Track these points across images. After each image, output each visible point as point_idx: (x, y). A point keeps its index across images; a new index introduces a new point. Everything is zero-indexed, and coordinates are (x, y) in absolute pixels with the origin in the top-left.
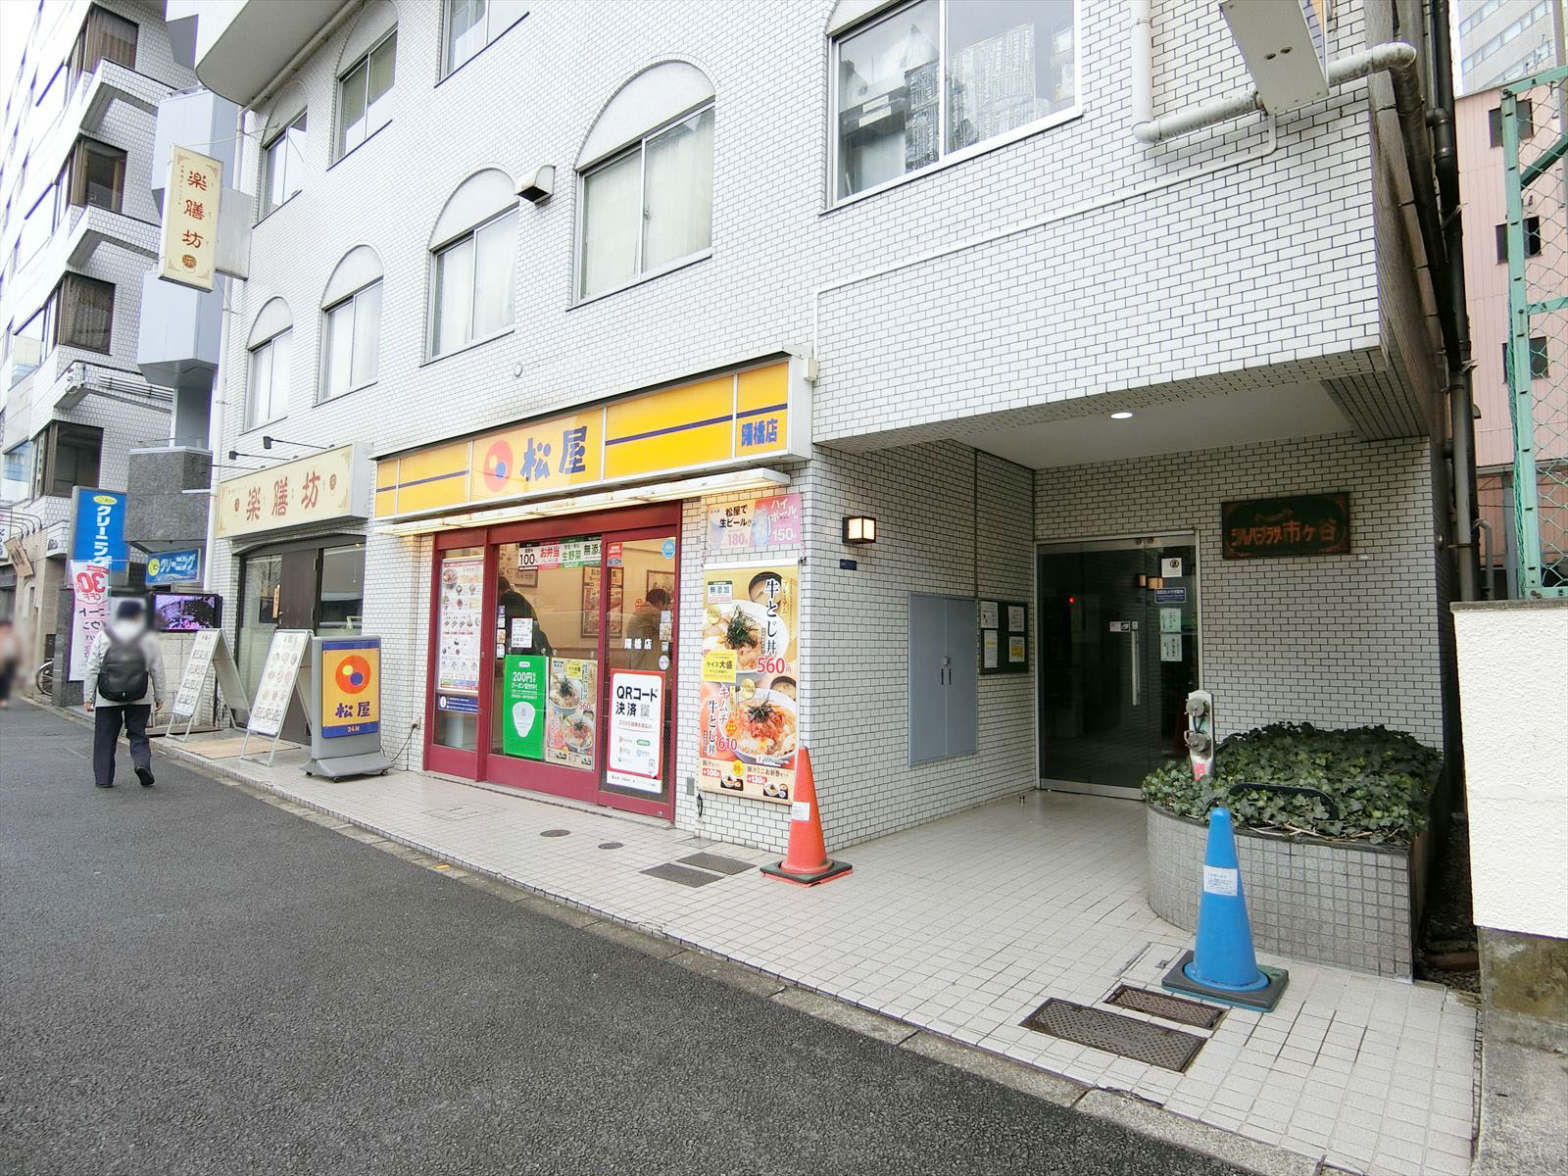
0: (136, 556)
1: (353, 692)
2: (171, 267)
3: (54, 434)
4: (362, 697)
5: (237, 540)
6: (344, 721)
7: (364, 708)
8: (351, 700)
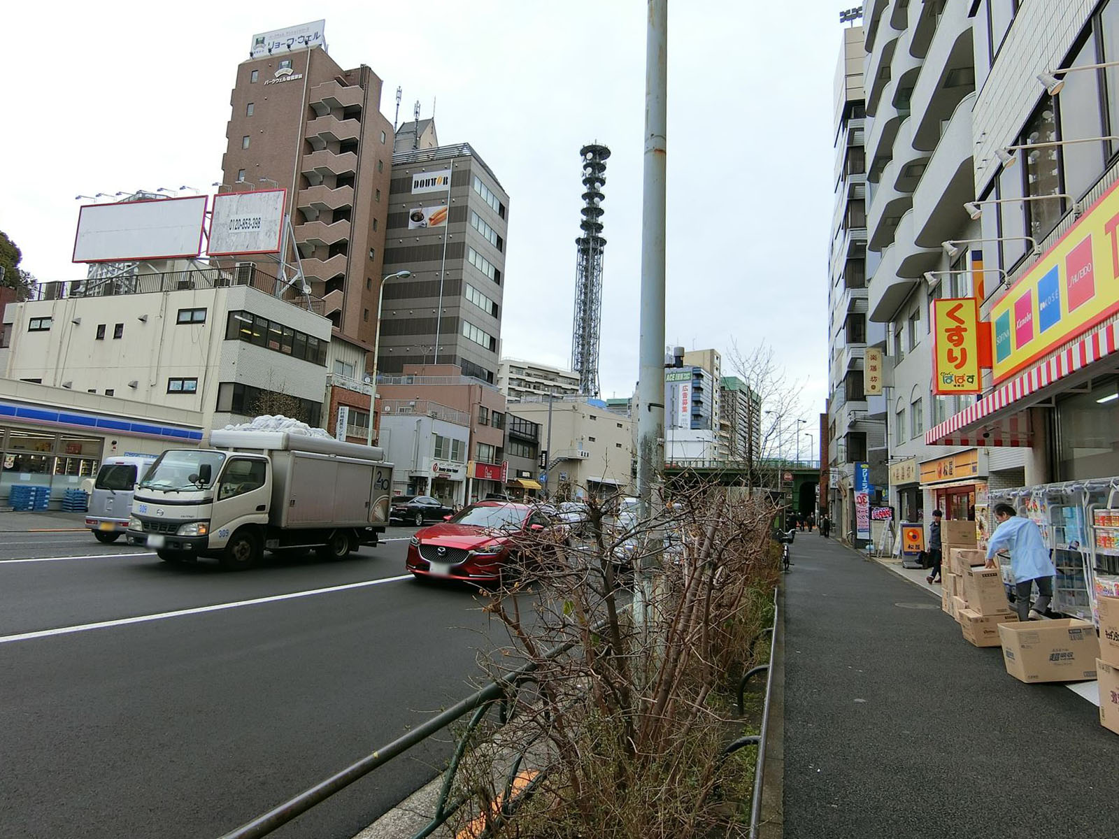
0: (878, 488)
1: (912, 541)
2: (868, 391)
3: (849, 436)
4: (917, 543)
5: (898, 486)
6: (910, 550)
7: (918, 547)
8: (913, 543)
